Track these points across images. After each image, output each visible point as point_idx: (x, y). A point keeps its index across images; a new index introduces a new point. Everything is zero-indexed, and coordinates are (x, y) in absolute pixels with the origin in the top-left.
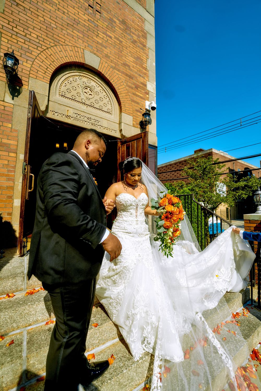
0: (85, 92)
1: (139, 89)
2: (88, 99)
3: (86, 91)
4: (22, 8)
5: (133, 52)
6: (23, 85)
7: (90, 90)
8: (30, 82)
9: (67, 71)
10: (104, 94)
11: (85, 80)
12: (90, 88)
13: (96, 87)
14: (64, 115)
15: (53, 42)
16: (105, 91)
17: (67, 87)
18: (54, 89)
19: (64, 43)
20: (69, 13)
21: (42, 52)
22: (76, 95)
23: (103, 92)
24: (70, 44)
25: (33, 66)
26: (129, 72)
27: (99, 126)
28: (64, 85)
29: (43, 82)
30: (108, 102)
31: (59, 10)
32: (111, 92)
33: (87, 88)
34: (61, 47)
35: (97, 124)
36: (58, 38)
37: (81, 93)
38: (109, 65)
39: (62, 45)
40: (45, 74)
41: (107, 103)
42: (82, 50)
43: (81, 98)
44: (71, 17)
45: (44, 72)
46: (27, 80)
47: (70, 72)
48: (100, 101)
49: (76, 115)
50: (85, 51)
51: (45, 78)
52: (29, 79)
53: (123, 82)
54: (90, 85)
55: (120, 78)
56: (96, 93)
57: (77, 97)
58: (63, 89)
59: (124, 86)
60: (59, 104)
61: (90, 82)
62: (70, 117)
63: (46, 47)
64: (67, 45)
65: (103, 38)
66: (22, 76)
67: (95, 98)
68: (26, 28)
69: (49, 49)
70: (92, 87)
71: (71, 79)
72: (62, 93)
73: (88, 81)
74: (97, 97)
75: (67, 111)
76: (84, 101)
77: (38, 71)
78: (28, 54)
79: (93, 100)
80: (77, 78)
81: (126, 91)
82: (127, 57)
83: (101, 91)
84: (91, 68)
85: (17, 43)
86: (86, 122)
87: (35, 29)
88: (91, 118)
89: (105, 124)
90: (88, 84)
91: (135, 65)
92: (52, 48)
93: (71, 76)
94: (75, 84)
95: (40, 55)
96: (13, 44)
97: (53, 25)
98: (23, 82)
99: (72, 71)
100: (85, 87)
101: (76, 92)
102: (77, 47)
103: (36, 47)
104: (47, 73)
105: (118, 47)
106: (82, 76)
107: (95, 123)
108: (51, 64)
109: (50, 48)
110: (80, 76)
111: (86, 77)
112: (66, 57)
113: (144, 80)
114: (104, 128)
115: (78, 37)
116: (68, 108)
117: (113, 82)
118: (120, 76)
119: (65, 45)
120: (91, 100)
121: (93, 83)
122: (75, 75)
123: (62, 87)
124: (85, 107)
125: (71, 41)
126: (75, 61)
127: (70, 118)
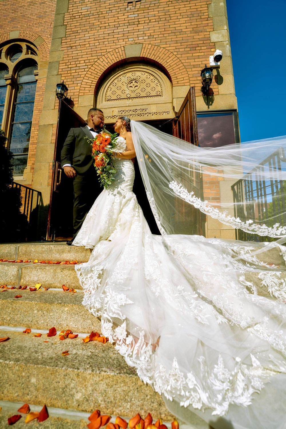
0: (130, 87)
1: (197, 48)
2: (133, 92)
3: (131, 85)
4: (74, 47)
5: (185, 11)
6: (75, 105)
7: (135, 82)
8: (79, 99)
9: (111, 76)
10: (152, 77)
11: (129, 75)
12: (135, 80)
13: (142, 76)
14: (109, 117)
15: (96, 57)
16: (152, 75)
17: (112, 90)
18: (101, 98)
19: (106, 52)
20: (110, 24)
21: (88, 71)
22: (120, 94)
23: (150, 77)
24: (111, 50)
25: (82, 86)
26: (180, 37)
27: (146, 114)
28: (110, 89)
29: (89, 95)
30: (157, 84)
31: (101, 28)
32: (160, 72)
33: (132, 82)
34: (103, 57)
35: (144, 113)
36: (101, 51)
37: (126, 89)
38: (153, 44)
39: (104, 55)
40: (90, 88)
41: (155, 86)
42: (122, 48)
43: (126, 94)
44: (111, 26)
45: (89, 86)
46: (77, 99)
47: (115, 75)
48: (146, 88)
49: (121, 113)
50: (125, 47)
51: (90, 91)
52: (78, 98)
53: (172, 52)
54: (135, 77)
55: (168, 50)
56: (142, 81)
57: (122, 95)
58: (109, 93)
59: (174, 56)
60: (105, 108)
61: (135, 74)
62: (116, 116)
63: (91, 65)
64: (109, 52)
65: (145, 23)
66: (74, 98)
67: (141, 87)
68: (77, 60)
69: (93, 66)
70: (137, 78)
71: (116, 81)
72: (108, 98)
73: (132, 74)
74: (144, 85)
75: (112, 112)
76: (128, 96)
77: (85, 88)
78: (78, 79)
79: (139, 91)
80: (122, 76)
81: (179, 60)
82: (176, 23)
83: (148, 77)
84: (133, 60)
85: (71, 75)
86: (131, 115)
87: (83, 56)
88: (136, 109)
89: (153, 109)
90: (132, 78)
91: (190, 24)
92: (96, 63)
93: (116, 78)
94: (119, 84)
95: (87, 74)
96: (68, 77)
97: (96, 44)
98: (75, 103)
99: (116, 73)
100: (129, 82)
101: (121, 90)
102: (118, 48)
103: (83, 70)
104: (92, 86)
105: (164, 19)
106: (127, 73)
107: (142, 113)
108: (95, 77)
109: (94, 64)
110: (125, 73)
111: (131, 71)
112: (107, 63)
113: (206, 33)
114: (152, 114)
115: (118, 39)
116: (112, 109)
117: (159, 59)
118: (167, 48)
119: (107, 54)
120: (136, 92)
121: (138, 74)
122: (119, 76)
123: (108, 92)
124: (131, 100)
125: (112, 47)
126: (116, 61)
127: (115, 118)
